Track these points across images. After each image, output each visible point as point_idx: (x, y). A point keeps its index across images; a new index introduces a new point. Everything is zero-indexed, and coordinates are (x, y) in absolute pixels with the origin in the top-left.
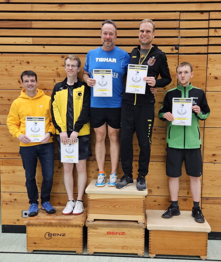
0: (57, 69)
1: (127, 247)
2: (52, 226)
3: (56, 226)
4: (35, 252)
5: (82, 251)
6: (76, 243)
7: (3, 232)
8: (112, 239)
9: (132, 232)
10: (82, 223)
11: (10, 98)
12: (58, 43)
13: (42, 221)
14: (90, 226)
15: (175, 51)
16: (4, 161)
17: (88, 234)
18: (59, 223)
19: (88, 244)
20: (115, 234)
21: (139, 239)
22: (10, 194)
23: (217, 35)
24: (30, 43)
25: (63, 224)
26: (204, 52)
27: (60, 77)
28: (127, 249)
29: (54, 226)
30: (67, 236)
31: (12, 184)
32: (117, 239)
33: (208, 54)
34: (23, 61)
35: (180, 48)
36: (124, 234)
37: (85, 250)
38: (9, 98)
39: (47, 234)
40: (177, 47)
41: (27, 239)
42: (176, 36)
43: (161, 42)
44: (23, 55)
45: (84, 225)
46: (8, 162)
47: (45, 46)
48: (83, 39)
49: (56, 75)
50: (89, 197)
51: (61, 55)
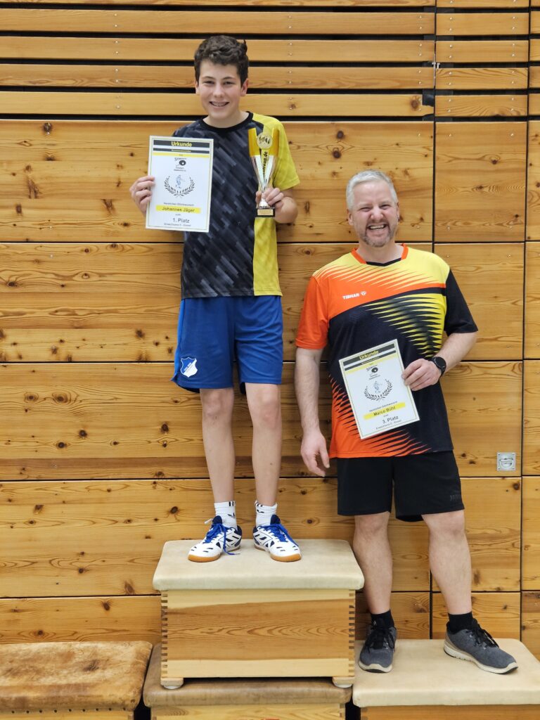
0: (28, 168)
3: (41, 711)
10: (131, 695)
12: (30, 82)
14: (158, 706)
15: (425, 110)
18: (53, 698)
25: (66, 703)
26: (515, 114)
27: (36, 197)
29: (34, 710)
33: (527, 118)
35: (439, 99)
40: (429, 96)
42: (426, 62)
43: (376, 81)
45: (138, 701)
48: (117, 68)
49: (23, 189)
50: (166, 601)
51: (41, 123)
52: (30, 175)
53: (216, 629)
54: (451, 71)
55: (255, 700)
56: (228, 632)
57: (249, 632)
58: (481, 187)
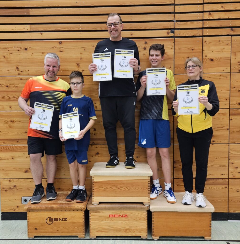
1: (130, 230)
2: (54, 211)
3: (57, 211)
4: (36, 238)
5: (84, 236)
6: (78, 227)
7: (2, 220)
8: (115, 222)
9: (135, 214)
10: (83, 206)
11: (9, 85)
12: (56, 29)
13: (43, 206)
14: (92, 210)
15: (171, 35)
16: (3, 148)
17: (90, 217)
18: (61, 207)
19: (90, 228)
20: (118, 217)
21: (142, 221)
22: (10, 181)
23: (211, 18)
24: (28, 30)
25: (65, 209)
26: (199, 35)
28: (130, 232)
30: (68, 221)
31: (11, 170)
32: (120, 222)
33: (202, 36)
34: (21, 47)
35: (176, 31)
36: (127, 217)
37: (87, 234)
38: (7, 85)
39: (48, 219)
40: (173, 30)
41: (28, 225)
42: (172, 20)
43: (157, 26)
44: (21, 42)
45: (85, 208)
46: (7, 148)
47: (43, 33)
48: (80, 25)
50: (94, 179)
51: (59, 41)
53: (108, 188)
54: (179, 23)
55: (120, 209)
56: (112, 189)
57: (118, 189)
58: (188, 57)
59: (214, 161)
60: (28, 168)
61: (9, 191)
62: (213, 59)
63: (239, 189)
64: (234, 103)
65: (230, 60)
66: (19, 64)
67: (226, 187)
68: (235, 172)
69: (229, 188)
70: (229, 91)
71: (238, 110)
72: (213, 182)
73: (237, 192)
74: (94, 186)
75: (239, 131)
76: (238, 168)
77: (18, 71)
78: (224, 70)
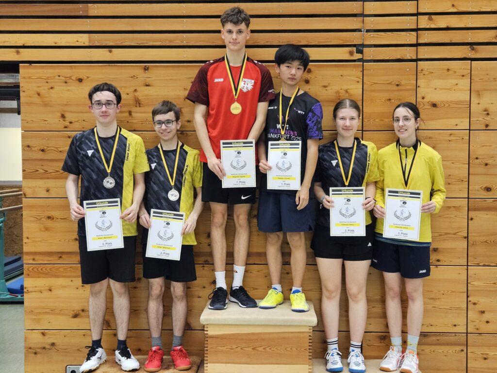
0: (135, 90)
11: (46, 148)
12: (137, 43)
15: (358, 56)
16: (32, 269)
22: (43, 334)
23: (433, 26)
24: (84, 43)
26: (409, 58)
27: (140, 106)
31: (46, 313)
33: (416, 60)
34: (70, 77)
35: (366, 50)
38: (42, 148)
40: (360, 48)
42: (358, 29)
43: (329, 40)
44: (71, 66)
46: (40, 269)
47: (113, 50)
48: (185, 35)
49: (132, 102)
50: (207, 331)
51: (143, 65)
52: (137, 94)
53: (234, 347)
54: (373, 34)
56: (241, 349)
57: (253, 349)
58: (390, 100)
59: (439, 299)
60: (80, 308)
61: (41, 354)
62: (437, 104)
63: (487, 354)
64: (477, 187)
65: (469, 106)
66: (67, 109)
67: (462, 350)
68: (480, 321)
69: (468, 351)
70: (468, 165)
71: (485, 201)
72: (438, 340)
73: (484, 361)
74: (207, 344)
75: (486, 242)
76: (486, 313)
77: (64, 122)
78: (457, 125)
